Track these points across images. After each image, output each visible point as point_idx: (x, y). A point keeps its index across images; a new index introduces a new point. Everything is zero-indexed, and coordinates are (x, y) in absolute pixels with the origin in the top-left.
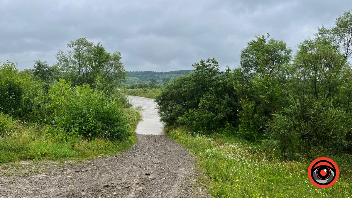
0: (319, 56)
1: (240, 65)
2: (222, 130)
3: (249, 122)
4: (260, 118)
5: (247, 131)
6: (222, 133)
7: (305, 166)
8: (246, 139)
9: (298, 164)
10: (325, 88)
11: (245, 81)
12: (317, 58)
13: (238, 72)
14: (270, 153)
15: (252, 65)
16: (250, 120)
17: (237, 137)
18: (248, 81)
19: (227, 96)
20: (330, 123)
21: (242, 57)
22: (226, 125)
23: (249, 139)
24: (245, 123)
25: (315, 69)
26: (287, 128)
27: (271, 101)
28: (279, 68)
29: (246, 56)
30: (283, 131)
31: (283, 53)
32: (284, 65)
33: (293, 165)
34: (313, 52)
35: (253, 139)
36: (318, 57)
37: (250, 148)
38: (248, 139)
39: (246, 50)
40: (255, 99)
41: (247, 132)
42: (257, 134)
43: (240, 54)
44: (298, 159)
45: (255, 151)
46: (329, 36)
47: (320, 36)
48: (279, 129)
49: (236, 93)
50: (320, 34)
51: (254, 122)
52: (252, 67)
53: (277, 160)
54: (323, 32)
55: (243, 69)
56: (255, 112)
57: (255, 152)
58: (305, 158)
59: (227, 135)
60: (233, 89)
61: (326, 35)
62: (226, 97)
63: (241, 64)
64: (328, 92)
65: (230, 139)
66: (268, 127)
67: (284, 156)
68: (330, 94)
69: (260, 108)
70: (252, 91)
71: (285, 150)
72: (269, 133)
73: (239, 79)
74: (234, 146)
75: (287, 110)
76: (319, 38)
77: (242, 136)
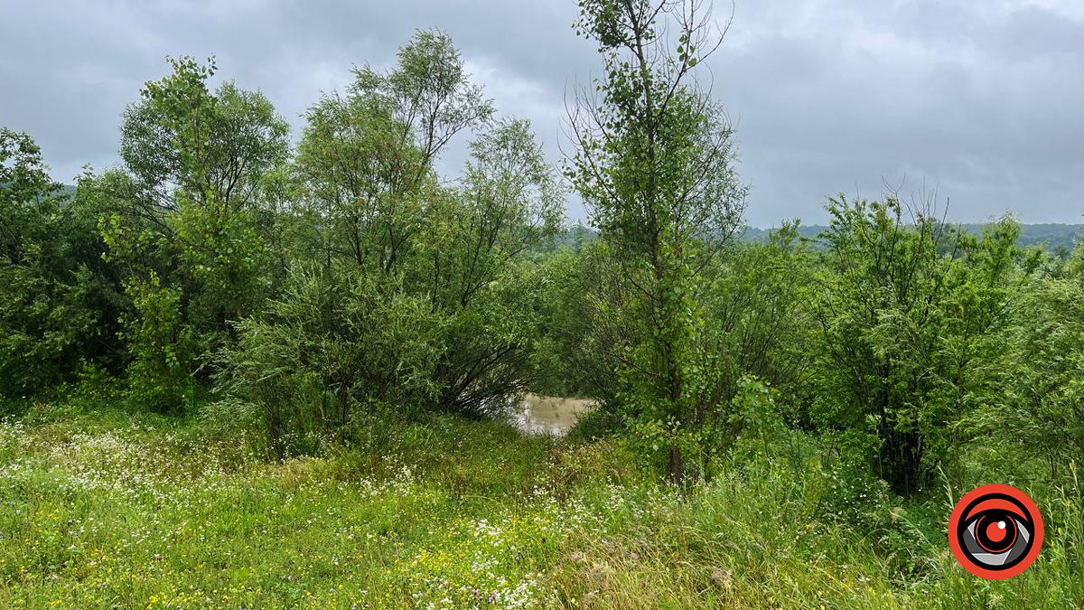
0: (362, 149)
1: (123, 162)
2: (68, 392)
3: (164, 354)
4: (199, 339)
5: (159, 384)
6: (66, 402)
7: (333, 464)
8: (154, 410)
9: (315, 463)
10: (382, 241)
11: (146, 216)
12: (356, 156)
13: (117, 187)
14: (237, 444)
15: (168, 165)
16: (167, 349)
17: (122, 407)
18: (154, 219)
19: (83, 272)
20: (396, 335)
21: (128, 134)
22: (82, 372)
23: (168, 408)
24: (149, 360)
25: (354, 186)
26: (282, 362)
27: (233, 282)
28: (255, 178)
29: (143, 132)
30: (270, 372)
31: (265, 133)
32: (268, 171)
33: (301, 467)
34: (347, 136)
35: (181, 408)
36: (359, 153)
37: (170, 439)
38: (163, 410)
39: (144, 112)
40: (182, 277)
41: (159, 388)
42: (191, 392)
43: (121, 122)
44: (313, 450)
45: (187, 445)
46: (385, 94)
47: (362, 93)
48: (259, 369)
49: (110, 258)
50: (363, 86)
51: (181, 354)
52: (167, 171)
53: (256, 462)
54: (368, 81)
55: (134, 177)
56: (185, 319)
57: (187, 447)
58: (333, 442)
59: (85, 407)
60: (100, 246)
61: (377, 91)
62: (79, 276)
63: (127, 157)
64: (388, 251)
65: (98, 419)
66: (223, 365)
67: (276, 447)
68: (393, 257)
69: (201, 306)
70: (173, 248)
71: (276, 428)
72: (228, 383)
73: (121, 211)
74: (108, 441)
75: (281, 308)
76: (359, 98)
77: (141, 402)
